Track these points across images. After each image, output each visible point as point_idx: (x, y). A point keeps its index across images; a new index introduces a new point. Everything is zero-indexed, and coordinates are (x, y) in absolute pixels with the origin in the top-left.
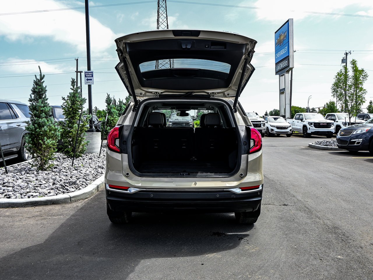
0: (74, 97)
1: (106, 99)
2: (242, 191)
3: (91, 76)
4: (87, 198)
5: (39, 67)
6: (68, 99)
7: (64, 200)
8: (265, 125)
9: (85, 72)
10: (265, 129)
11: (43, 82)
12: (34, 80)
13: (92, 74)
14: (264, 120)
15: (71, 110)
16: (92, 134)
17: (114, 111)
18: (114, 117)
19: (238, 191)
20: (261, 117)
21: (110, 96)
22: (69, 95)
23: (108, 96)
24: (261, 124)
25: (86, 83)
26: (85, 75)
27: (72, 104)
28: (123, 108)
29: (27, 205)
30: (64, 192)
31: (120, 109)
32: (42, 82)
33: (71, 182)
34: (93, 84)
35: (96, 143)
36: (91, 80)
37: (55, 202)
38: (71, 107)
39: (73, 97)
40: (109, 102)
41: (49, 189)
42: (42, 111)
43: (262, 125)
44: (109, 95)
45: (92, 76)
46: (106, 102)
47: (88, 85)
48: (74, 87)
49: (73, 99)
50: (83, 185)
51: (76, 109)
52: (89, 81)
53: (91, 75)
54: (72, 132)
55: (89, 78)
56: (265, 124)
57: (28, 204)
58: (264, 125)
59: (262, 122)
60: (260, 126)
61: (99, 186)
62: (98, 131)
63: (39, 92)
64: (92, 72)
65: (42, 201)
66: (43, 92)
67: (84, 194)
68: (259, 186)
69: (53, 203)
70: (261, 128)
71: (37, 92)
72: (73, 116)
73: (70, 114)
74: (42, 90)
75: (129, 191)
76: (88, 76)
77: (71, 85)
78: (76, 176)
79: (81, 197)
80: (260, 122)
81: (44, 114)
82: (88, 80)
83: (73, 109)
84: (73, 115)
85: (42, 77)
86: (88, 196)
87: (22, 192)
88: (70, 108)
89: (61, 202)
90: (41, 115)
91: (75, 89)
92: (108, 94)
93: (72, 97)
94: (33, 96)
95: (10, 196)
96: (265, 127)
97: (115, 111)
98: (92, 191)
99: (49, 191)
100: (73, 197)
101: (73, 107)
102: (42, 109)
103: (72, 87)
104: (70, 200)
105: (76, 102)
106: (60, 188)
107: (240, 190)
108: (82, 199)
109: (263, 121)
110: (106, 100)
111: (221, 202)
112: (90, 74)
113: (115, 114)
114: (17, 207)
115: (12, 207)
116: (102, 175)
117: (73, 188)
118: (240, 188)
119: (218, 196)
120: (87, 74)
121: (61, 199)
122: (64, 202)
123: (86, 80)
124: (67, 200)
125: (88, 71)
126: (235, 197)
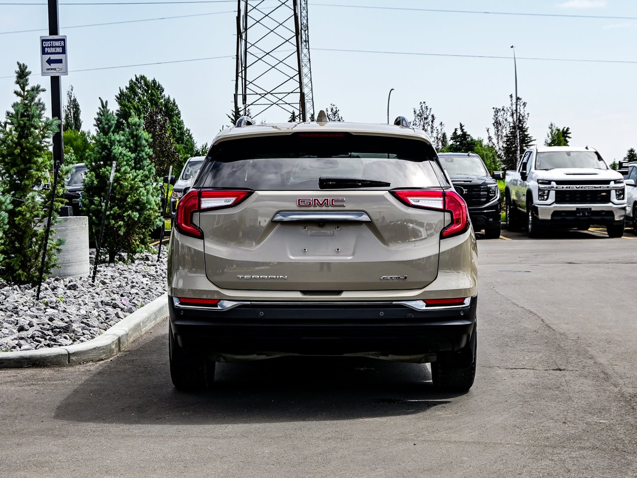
0: (25, 116)
1: (97, 116)
2: (426, 306)
3: (59, 50)
4: (102, 360)
6: (9, 121)
7: (55, 360)
8: (623, 193)
9: (43, 41)
10: (624, 209)
13: (63, 44)
14: (620, 176)
15: (17, 151)
16: (66, 220)
17: (121, 153)
18: (123, 169)
19: (421, 306)
20: (613, 167)
21: (108, 108)
22: (12, 111)
23: (103, 107)
24: (608, 192)
25: (45, 71)
26: (43, 49)
27: (20, 137)
28: (144, 142)
30: (49, 346)
31: (135, 144)
33: (57, 328)
34: (66, 73)
35: (76, 248)
36: (60, 61)
37: (37, 362)
38: (18, 144)
39: (23, 115)
40: (106, 126)
41: (15, 339)
43: (613, 193)
44: (106, 102)
45: (64, 52)
46: (98, 125)
47: (50, 77)
48: (23, 89)
49: (22, 122)
50: (84, 334)
51: (30, 150)
52: (53, 66)
53: (59, 47)
54: (20, 213)
55: (53, 57)
56: (623, 190)
58: (621, 193)
59: (612, 184)
60: (607, 199)
61: (121, 340)
62: (77, 212)
64: (64, 40)
65: (11, 359)
67: (95, 348)
68: (464, 299)
69: (35, 363)
70: (610, 204)
72: (23, 170)
73: (14, 164)
75: (221, 306)
76: (53, 50)
77: (17, 82)
78: (60, 318)
79: (91, 356)
80: (607, 182)
82: (49, 62)
83: (22, 150)
84: (22, 166)
86: (103, 356)
88: (16, 148)
89: (50, 362)
91: (26, 93)
92: (102, 101)
93: (19, 115)
96: (625, 201)
97: (124, 152)
98: (110, 345)
99: (17, 342)
100: (75, 354)
101: (24, 145)
103: (19, 89)
104: (67, 360)
105: (32, 129)
106: (38, 337)
107: (425, 304)
108: (92, 361)
109: (616, 182)
110: (98, 120)
111: (388, 325)
112: (57, 44)
113: (125, 163)
116: (120, 320)
117: (65, 338)
118: (423, 300)
119: (382, 314)
120: (47, 44)
121: (50, 356)
122: (56, 363)
123: (47, 62)
124: (62, 360)
125: (50, 35)
126: (413, 316)
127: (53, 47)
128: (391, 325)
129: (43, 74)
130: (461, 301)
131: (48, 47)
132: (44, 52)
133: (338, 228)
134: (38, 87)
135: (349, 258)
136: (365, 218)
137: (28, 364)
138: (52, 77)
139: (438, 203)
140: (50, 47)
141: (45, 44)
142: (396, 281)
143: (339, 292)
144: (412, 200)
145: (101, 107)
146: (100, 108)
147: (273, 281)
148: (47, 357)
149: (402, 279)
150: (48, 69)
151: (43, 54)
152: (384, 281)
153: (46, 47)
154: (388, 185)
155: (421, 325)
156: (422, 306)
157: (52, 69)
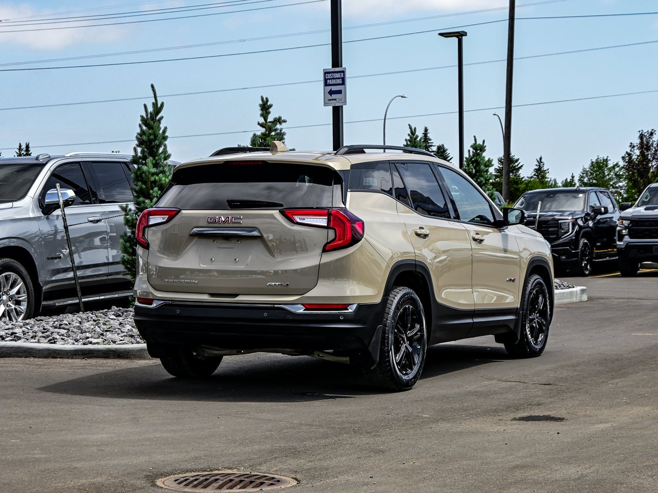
2: (305, 310)
3: (340, 81)
5: (152, 86)
7: (138, 353)
9: (325, 73)
11: (162, 118)
12: (142, 117)
13: (342, 76)
25: (327, 102)
26: (326, 80)
29: (76, 355)
32: (157, 119)
34: (345, 103)
36: (340, 92)
37: (121, 354)
41: (125, 336)
42: (155, 182)
45: (343, 83)
47: (331, 107)
48: (266, 120)
52: (334, 96)
53: (339, 78)
55: (334, 88)
57: (78, 355)
63: (150, 141)
64: (344, 72)
65: (100, 351)
66: (157, 142)
68: (349, 305)
71: (146, 142)
74: (156, 136)
75: (154, 305)
76: (334, 82)
77: (261, 115)
81: (156, 189)
82: (331, 93)
85: (158, 109)
87: (78, 338)
89: (133, 355)
90: (151, 191)
91: (268, 124)
94: (139, 150)
95: (55, 340)
99: (122, 338)
102: (152, 179)
107: (304, 308)
111: (271, 324)
112: (337, 75)
114: (60, 358)
115: (54, 357)
118: (302, 304)
119: (265, 315)
120: (329, 76)
121: (133, 350)
122: (139, 356)
123: (328, 93)
124: (145, 354)
125: (332, 67)
126: (291, 318)
127: (334, 79)
128: (274, 324)
129: (325, 104)
130: (345, 307)
131: (330, 79)
132: (326, 84)
133: (238, 241)
134: (280, 118)
135: (243, 267)
136: (255, 233)
137: (114, 356)
138: (333, 107)
139: (322, 221)
140: (332, 79)
141: (327, 76)
142: (279, 287)
143: (236, 295)
144: (298, 219)
145: (410, 133)
146: (409, 135)
147: (187, 285)
148: (131, 351)
149: (284, 286)
150: (330, 100)
151: (325, 86)
152: (270, 287)
153: (328, 79)
154: (281, 205)
155: (299, 325)
156: (301, 309)
157: (332, 100)
